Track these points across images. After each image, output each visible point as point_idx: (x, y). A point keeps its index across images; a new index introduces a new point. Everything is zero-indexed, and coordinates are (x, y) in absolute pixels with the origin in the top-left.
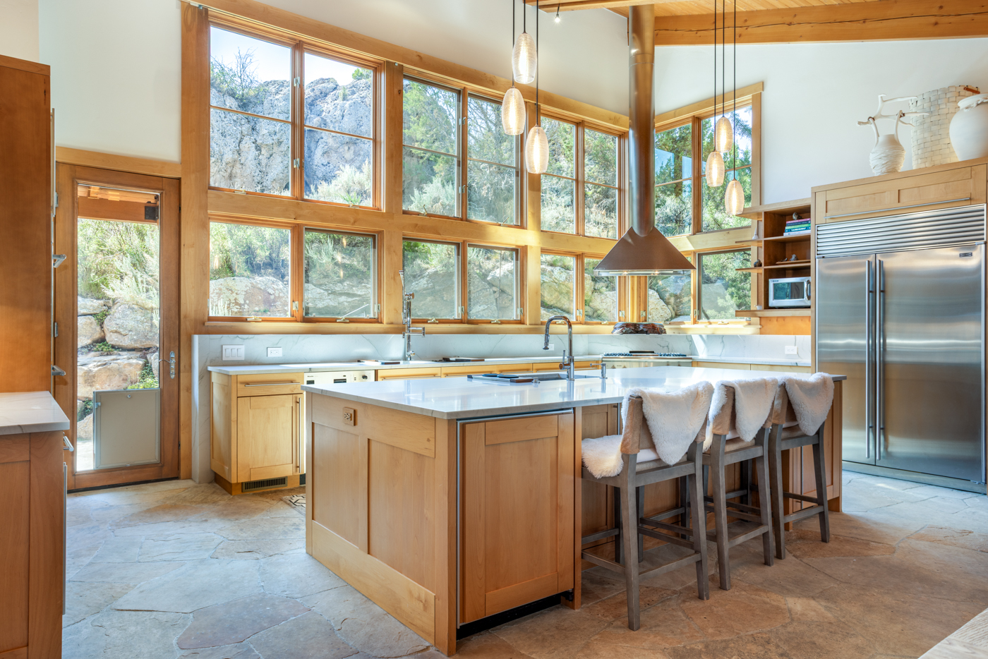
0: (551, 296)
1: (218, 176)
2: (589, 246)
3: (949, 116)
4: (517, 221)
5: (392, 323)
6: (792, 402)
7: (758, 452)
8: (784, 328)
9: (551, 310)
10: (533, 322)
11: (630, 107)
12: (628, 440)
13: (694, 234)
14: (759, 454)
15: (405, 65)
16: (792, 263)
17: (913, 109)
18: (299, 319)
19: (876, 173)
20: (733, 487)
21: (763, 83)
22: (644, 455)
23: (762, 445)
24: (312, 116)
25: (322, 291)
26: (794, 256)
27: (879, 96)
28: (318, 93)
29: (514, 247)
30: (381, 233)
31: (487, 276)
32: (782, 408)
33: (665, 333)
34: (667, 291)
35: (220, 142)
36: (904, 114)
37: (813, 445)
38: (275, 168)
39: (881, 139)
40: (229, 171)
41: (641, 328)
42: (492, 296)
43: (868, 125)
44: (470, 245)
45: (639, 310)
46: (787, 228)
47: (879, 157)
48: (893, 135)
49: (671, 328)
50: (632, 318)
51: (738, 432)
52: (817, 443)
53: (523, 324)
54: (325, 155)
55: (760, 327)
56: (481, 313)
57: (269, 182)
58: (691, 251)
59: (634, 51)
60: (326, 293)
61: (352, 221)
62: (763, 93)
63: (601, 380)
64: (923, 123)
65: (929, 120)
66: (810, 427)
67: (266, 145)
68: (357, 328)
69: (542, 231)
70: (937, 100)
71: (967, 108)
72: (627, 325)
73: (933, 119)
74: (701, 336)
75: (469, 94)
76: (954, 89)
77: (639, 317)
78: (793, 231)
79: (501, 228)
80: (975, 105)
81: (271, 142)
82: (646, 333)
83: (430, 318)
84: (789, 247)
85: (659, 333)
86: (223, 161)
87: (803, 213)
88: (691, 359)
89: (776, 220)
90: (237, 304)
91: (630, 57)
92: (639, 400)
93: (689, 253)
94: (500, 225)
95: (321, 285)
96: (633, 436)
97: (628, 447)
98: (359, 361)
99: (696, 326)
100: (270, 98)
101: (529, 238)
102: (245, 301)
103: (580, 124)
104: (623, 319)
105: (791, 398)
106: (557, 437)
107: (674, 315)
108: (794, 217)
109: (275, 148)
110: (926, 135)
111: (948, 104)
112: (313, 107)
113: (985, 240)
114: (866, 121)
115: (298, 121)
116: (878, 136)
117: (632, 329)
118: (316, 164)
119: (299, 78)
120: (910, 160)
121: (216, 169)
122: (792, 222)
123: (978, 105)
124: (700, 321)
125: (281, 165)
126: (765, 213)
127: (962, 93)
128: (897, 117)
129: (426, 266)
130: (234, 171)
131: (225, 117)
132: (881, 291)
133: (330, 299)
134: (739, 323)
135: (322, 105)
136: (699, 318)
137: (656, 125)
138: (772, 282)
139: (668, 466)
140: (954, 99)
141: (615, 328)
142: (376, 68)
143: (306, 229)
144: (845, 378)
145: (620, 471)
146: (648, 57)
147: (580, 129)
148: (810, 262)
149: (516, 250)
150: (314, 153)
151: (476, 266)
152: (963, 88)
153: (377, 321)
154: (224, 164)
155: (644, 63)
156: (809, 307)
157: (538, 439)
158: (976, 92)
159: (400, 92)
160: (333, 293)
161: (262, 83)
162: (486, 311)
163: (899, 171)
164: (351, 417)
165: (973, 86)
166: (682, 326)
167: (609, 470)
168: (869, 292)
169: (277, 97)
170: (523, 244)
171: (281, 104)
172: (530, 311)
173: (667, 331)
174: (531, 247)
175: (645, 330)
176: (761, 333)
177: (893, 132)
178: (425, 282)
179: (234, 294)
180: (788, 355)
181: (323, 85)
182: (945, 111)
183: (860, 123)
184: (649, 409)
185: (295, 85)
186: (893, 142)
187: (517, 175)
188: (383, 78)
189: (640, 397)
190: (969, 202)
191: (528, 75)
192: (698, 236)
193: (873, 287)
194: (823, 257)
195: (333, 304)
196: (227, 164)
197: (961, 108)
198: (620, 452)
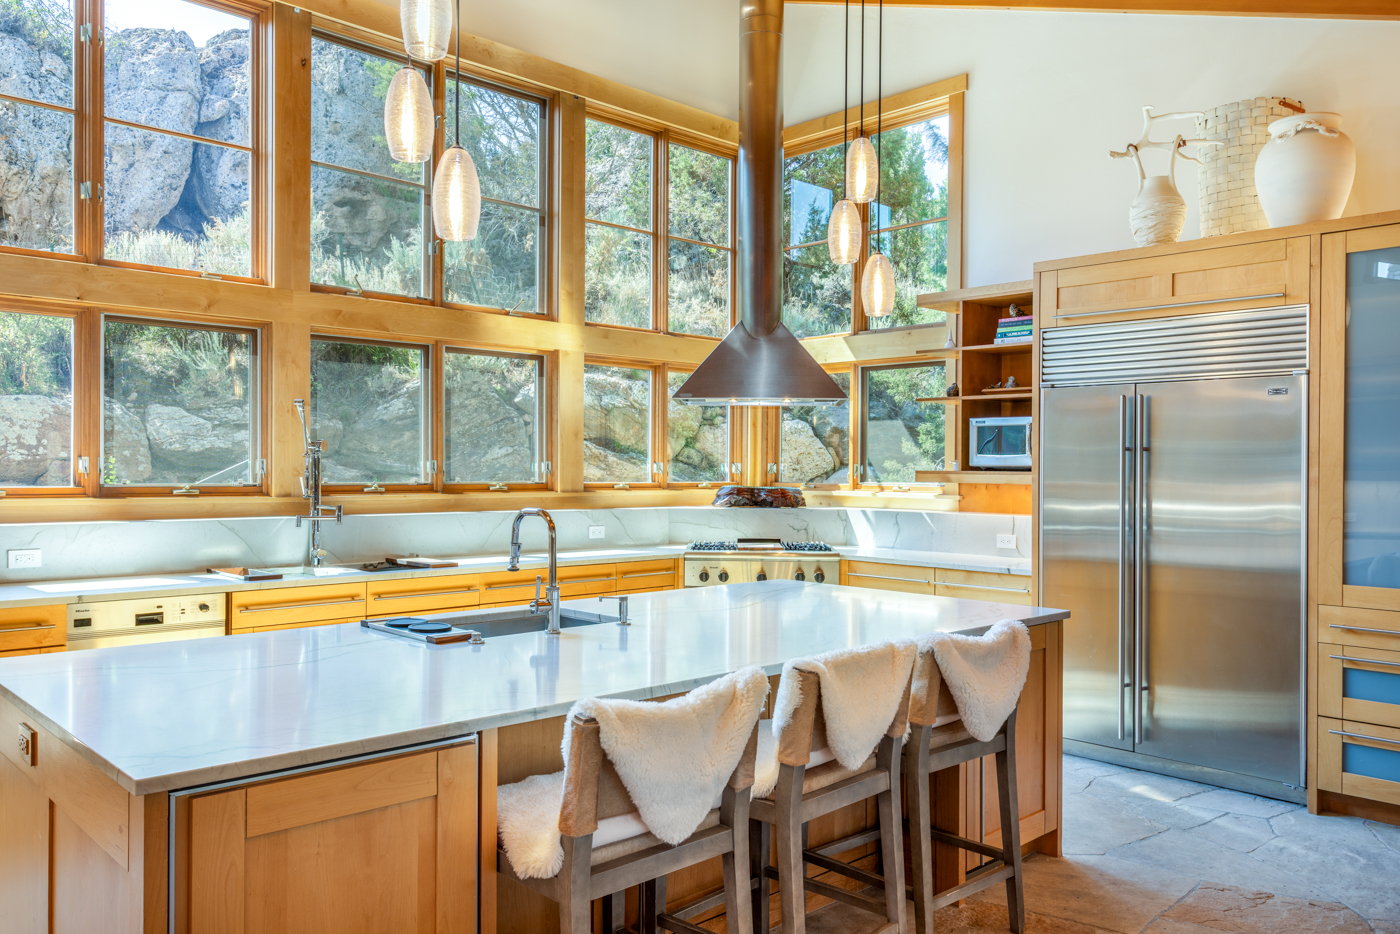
0: (627, 430)
1: (27, 199)
2: (675, 351)
3: (1256, 147)
4: (542, 306)
5: (287, 495)
6: (948, 681)
7: (881, 783)
8: (997, 504)
9: (626, 456)
10: (570, 488)
11: (740, 108)
12: (570, 807)
13: (855, 334)
14: (882, 787)
15: (313, 13)
16: (1007, 391)
17: (1200, 132)
18: (90, 491)
19: (1140, 241)
20: (863, 823)
21: (967, 76)
22: (613, 831)
23: (888, 768)
24: (213, 97)
25: (202, 421)
26: (1011, 379)
27: (1144, 109)
28: (227, 56)
29: (534, 352)
30: (267, 326)
31: (514, 395)
32: (928, 696)
33: (804, 504)
34: (828, 423)
35: (32, 137)
36: (1184, 142)
37: (997, 754)
38: (139, 190)
39: (1147, 183)
40: (48, 190)
41: (763, 495)
42: (523, 431)
43: (1126, 157)
44: (449, 350)
45: (765, 462)
46: (1000, 330)
47: (1143, 214)
48: (1167, 177)
49: (816, 496)
50: (752, 479)
51: (834, 753)
52: (1003, 749)
53: (552, 490)
54: (238, 169)
55: (958, 498)
56: (502, 461)
57: (126, 215)
58: (850, 363)
59: (747, 9)
60: (209, 425)
61: (204, 302)
62: (967, 92)
63: (618, 628)
64: (1215, 159)
65: (1224, 154)
66: (984, 725)
67: (121, 146)
68: (214, 505)
69: (587, 324)
70: (1237, 120)
71: (1281, 137)
72: (740, 491)
73: (1231, 152)
74: (864, 512)
75: (447, 72)
76: (1263, 103)
77: (765, 473)
78: (1009, 336)
79: (508, 319)
80: (1293, 132)
81: (130, 141)
82: (771, 505)
83: (369, 484)
84: (1006, 363)
85: (793, 506)
86: (35, 173)
87: (1023, 305)
88: (838, 555)
89: (983, 317)
90: (21, 445)
91: (742, 20)
92: (592, 726)
93: (846, 365)
94: (507, 314)
95: (200, 409)
96: (579, 801)
97: (570, 822)
98: (209, 571)
99: (857, 493)
100: (131, 60)
101: (564, 337)
102: (39, 440)
103: (661, 135)
104: (737, 478)
105: (945, 676)
106: (436, 796)
107: (838, 464)
108: (1012, 312)
109: (140, 154)
110: (1221, 179)
111: (1254, 128)
112: (215, 81)
113: (1307, 368)
114: (1124, 150)
115: (88, 109)
116: (1144, 177)
117: (748, 498)
118: (220, 183)
119: (89, 26)
120: (1195, 223)
121: (21, 186)
122: (1008, 320)
123: (1298, 132)
124: (865, 484)
125: (150, 183)
126: (965, 303)
127: (1276, 111)
128: (1173, 146)
129: (404, 376)
130: (58, 192)
131: (41, 92)
132: (1143, 449)
133: (216, 436)
134: (927, 489)
135: (234, 78)
136: (863, 478)
137: (786, 143)
138: (974, 422)
139: (666, 847)
140: (1263, 120)
141: (718, 496)
142: (258, 15)
143: (106, 316)
144: (1067, 615)
145: (557, 871)
146: (772, 22)
147: (661, 144)
148: (1030, 391)
149: (539, 358)
150: (217, 164)
151: (496, 377)
152: (1277, 101)
153: (260, 490)
154: (37, 178)
155: (765, 31)
156: (1029, 469)
157: (387, 807)
158: (1298, 109)
159: (305, 63)
160: (223, 424)
161: (119, 32)
162: (510, 458)
163: (1177, 240)
164: (27, 747)
165: (1293, 99)
166: (835, 493)
167: (538, 865)
168: (1126, 449)
169: (145, 59)
170: (551, 348)
171: (152, 72)
172: (562, 468)
173: (807, 501)
174: (566, 353)
175: (769, 499)
176: (961, 510)
177: (1166, 172)
178: (401, 406)
179: (17, 428)
180: (1002, 549)
181: (238, 41)
182: (1250, 140)
183: (1113, 154)
184: (614, 742)
185: (83, 39)
186: (1166, 190)
187: (542, 223)
188: (270, 33)
189: (593, 720)
190: (1282, 301)
191: (433, 44)
192: (863, 337)
193: (1131, 442)
194: (1053, 386)
195: (222, 445)
196: (43, 178)
197: (1272, 137)
198: (557, 829)
